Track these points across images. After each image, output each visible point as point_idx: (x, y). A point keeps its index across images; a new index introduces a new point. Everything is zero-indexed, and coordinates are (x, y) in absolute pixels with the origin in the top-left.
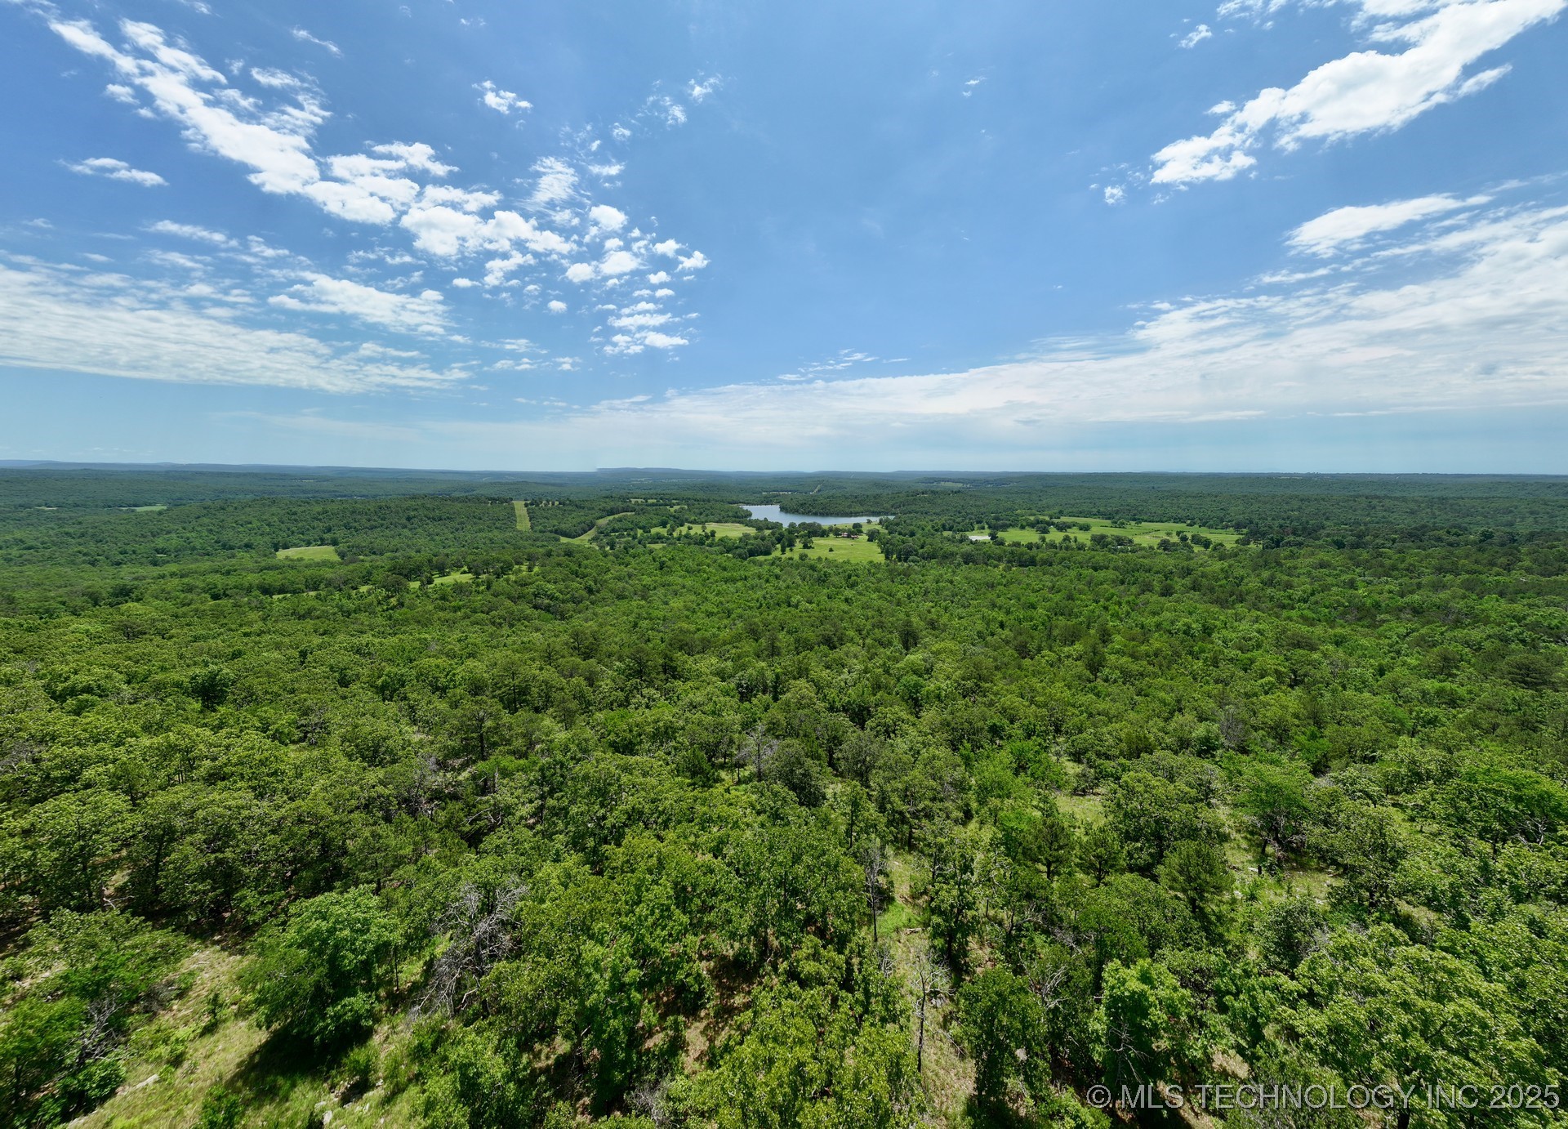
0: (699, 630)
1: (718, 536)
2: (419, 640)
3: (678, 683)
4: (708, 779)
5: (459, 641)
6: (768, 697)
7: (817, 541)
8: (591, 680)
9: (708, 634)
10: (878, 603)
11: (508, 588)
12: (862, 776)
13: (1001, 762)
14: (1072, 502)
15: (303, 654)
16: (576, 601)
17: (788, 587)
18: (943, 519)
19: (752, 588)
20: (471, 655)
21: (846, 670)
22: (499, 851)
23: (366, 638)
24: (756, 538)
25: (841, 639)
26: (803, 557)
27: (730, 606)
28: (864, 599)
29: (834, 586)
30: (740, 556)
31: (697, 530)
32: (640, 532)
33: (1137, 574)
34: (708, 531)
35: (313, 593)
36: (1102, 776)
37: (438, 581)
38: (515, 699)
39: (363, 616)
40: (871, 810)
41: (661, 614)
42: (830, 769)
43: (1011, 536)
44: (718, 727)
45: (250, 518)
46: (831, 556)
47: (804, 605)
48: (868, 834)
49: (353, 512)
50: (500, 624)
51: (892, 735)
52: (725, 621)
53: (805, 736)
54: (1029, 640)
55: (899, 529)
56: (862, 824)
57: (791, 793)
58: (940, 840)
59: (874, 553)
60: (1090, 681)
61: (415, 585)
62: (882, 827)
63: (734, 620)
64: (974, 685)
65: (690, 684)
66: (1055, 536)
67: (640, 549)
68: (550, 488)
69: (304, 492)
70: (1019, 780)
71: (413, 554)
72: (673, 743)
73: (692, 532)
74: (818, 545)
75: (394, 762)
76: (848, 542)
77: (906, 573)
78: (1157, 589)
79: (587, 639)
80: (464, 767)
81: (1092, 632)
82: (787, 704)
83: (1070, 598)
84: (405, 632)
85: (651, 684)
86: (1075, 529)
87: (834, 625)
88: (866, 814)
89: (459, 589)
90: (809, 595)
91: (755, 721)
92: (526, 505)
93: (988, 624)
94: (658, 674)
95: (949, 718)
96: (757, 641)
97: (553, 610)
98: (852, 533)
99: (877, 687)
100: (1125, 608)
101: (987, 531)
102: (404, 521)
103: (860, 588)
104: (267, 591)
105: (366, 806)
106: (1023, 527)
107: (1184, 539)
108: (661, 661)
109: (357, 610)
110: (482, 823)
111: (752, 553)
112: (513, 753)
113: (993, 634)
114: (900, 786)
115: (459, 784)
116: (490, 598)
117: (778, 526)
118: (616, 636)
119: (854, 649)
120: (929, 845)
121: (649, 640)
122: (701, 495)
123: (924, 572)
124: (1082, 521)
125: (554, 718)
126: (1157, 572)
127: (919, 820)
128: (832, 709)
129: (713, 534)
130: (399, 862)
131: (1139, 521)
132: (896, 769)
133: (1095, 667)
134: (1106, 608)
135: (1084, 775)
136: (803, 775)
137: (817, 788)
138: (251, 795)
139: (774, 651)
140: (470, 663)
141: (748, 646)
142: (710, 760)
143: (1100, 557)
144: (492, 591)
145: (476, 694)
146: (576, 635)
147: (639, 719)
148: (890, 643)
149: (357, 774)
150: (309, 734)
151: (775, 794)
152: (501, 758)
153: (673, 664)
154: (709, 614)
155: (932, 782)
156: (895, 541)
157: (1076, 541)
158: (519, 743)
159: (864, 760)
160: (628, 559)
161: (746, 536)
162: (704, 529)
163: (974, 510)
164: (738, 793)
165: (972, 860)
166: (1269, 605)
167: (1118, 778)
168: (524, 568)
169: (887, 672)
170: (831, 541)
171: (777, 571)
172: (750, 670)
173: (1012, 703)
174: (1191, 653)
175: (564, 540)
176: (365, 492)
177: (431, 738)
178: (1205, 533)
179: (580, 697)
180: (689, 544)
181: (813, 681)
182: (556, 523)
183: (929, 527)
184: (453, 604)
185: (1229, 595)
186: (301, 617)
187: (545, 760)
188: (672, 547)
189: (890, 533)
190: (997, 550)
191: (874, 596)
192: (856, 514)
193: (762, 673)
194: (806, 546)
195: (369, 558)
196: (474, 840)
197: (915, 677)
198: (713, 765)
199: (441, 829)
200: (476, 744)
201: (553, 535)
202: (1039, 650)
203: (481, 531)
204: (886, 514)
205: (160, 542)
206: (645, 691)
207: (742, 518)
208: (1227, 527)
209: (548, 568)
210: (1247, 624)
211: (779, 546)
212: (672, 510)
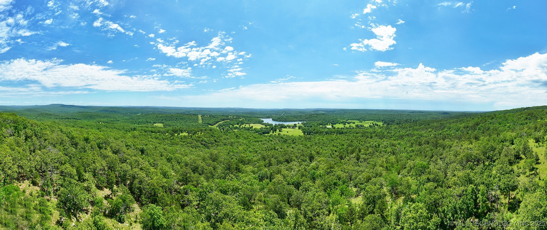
0: (247, 157)
1: (253, 128)
2: (176, 149)
3: (240, 174)
4: (249, 208)
5: (184, 151)
6: (268, 180)
7: (283, 129)
8: (214, 168)
9: (250, 158)
10: (302, 148)
11: (195, 138)
12: (299, 207)
13: (337, 194)
14: (351, 116)
15: (156, 147)
16: (212, 144)
17: (275, 144)
18: (320, 122)
19: (264, 144)
20: (186, 155)
21: (293, 171)
22: (188, 212)
23: (166, 146)
24: (265, 128)
25: (291, 160)
26: (279, 134)
27: (257, 149)
28: (298, 147)
29: (289, 143)
30: (260, 134)
31: (247, 126)
32: (231, 126)
33: (365, 134)
34: (251, 126)
35: (158, 134)
36: (361, 189)
37: (181, 134)
38: (195, 170)
39: (166, 140)
40: (302, 218)
41: (236, 151)
42: (288, 205)
43: (337, 126)
44: (252, 190)
45: (151, 117)
46: (287, 134)
47: (280, 149)
48: (301, 227)
49: (167, 117)
50: (193, 147)
51: (307, 191)
52: (255, 154)
53: (280, 194)
54: (343, 154)
55: (307, 125)
56: (299, 223)
57: (275, 213)
58: (322, 223)
59: (300, 133)
60: (357, 163)
61: (176, 135)
62: (305, 223)
63: (258, 154)
64: (330, 171)
65: (244, 174)
66: (347, 125)
67: (231, 131)
68: (207, 112)
69: (159, 112)
70: (342, 198)
71: (176, 127)
72: (238, 194)
73: (246, 126)
74: (284, 131)
75: (168, 178)
76: (293, 130)
77: (310, 139)
78: (369, 137)
79: (214, 156)
80: (182, 185)
81: (357, 150)
82: (274, 183)
83: (352, 142)
84: (173, 147)
85: (232, 173)
86: (352, 123)
87: (289, 156)
88: (300, 220)
89: (185, 137)
90: (281, 146)
91: (264, 188)
92: (201, 116)
93: (332, 151)
94: (234, 170)
95: (323, 182)
96: (265, 161)
97: (206, 146)
98: (294, 127)
99: (303, 175)
100: (363, 142)
101: (331, 125)
102: (175, 119)
103: (296, 144)
104: (152, 132)
105: (162, 187)
106: (340, 124)
107: (373, 124)
108: (235, 166)
109: (165, 139)
110: (185, 203)
111: (264, 133)
112: (193, 185)
113: (333, 154)
114: (310, 208)
115: (181, 189)
116: (191, 140)
117: (272, 125)
118: (223, 156)
119: (295, 163)
120: (319, 225)
121: (232, 159)
122: (249, 116)
123: (315, 137)
124: (353, 121)
125: (204, 178)
126: (369, 133)
127: (315, 217)
128: (288, 184)
129: (252, 127)
130: (167, 205)
131: (365, 121)
132: (309, 203)
133: (358, 159)
134: (359, 143)
135: (357, 191)
136: (280, 207)
137: (284, 212)
138: (145, 175)
139: (270, 164)
140: (186, 157)
141: (262, 163)
142: (249, 201)
143: (358, 130)
144: (192, 138)
145: (186, 166)
146: (211, 154)
147: (229, 184)
148: (306, 160)
149: (162, 179)
150: (155, 166)
151: (270, 214)
152: (190, 186)
153: (239, 168)
154: (250, 152)
155: (319, 204)
156: (306, 129)
157: (352, 127)
158: (195, 183)
159: (299, 201)
160: (228, 134)
161: (262, 128)
162: (249, 125)
163: (328, 119)
164: (258, 214)
165: (331, 226)
166: (389, 137)
167: (365, 189)
168: (200, 133)
169: (305, 170)
170: (287, 129)
171: (271, 139)
172: (262, 171)
173: (339, 173)
174: (376, 151)
175: (210, 126)
176: (169, 112)
177: (176, 175)
178: (377, 123)
179: (211, 173)
180: (245, 130)
181: (283, 175)
182: (208, 121)
183: (316, 124)
184: (183, 140)
185: (382, 137)
186: (156, 139)
187: (201, 190)
188: (240, 131)
189: (305, 127)
190: (334, 130)
191: (301, 146)
192: (295, 121)
193: (266, 172)
194: (280, 131)
195: (168, 127)
196: (183, 206)
197: (313, 170)
198: (250, 203)
199: (176, 200)
200: (185, 180)
201: (207, 125)
202: (345, 157)
203: (190, 122)
204: (304, 121)
205: (139, 121)
206: (230, 175)
207: (261, 122)
208: (381, 121)
209: (205, 134)
210: (385, 142)
211: (272, 131)
212: (240, 120)
